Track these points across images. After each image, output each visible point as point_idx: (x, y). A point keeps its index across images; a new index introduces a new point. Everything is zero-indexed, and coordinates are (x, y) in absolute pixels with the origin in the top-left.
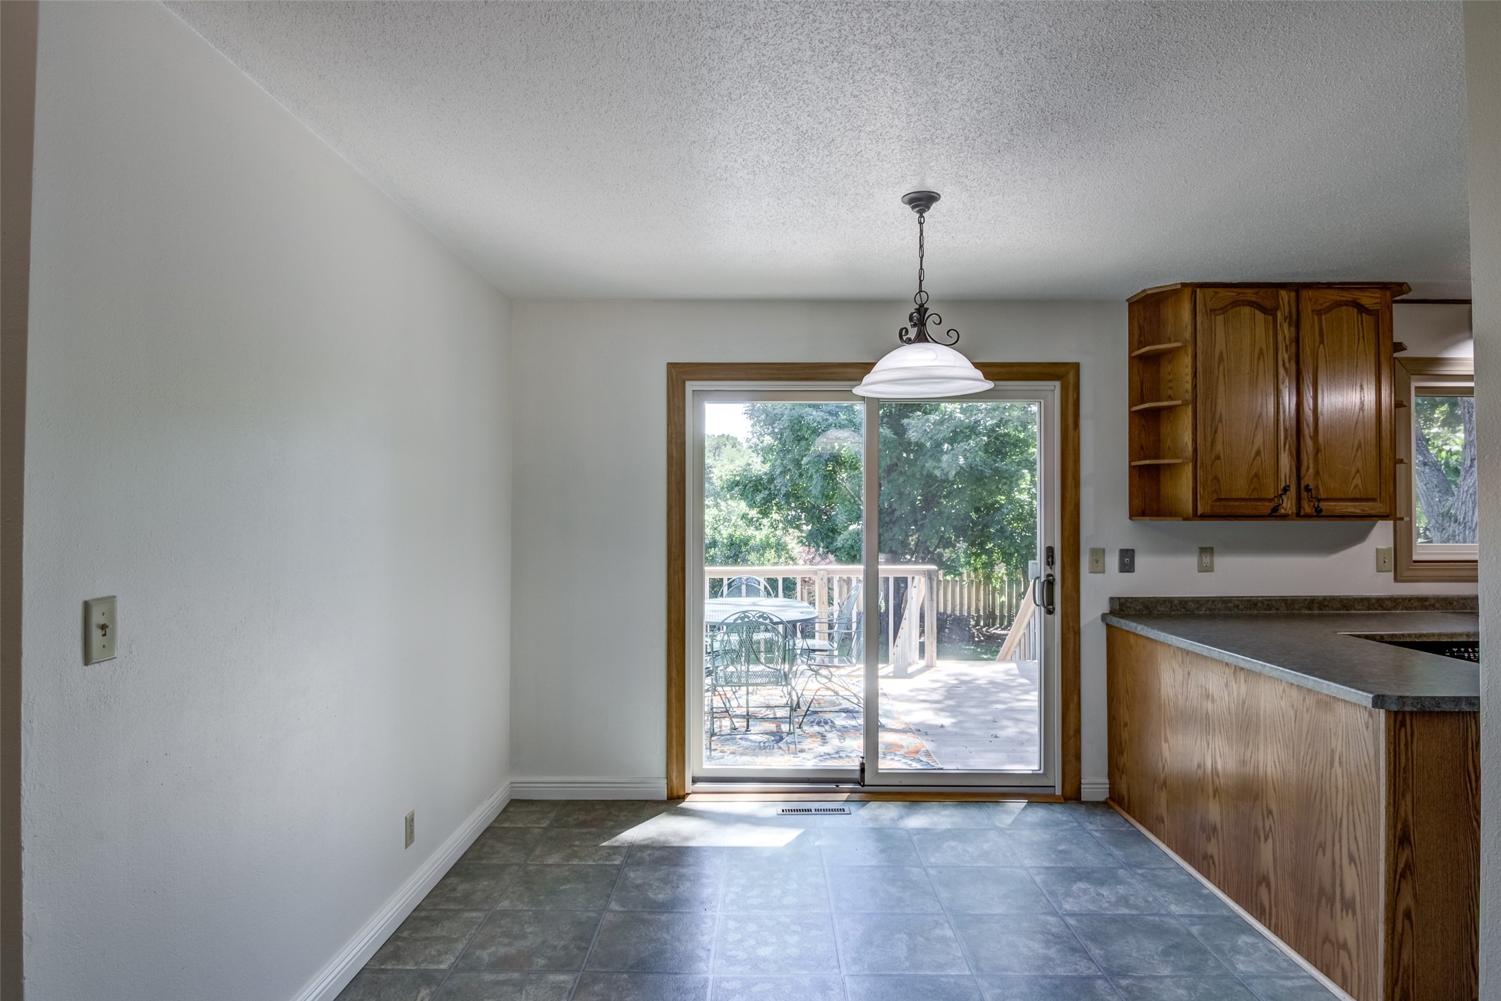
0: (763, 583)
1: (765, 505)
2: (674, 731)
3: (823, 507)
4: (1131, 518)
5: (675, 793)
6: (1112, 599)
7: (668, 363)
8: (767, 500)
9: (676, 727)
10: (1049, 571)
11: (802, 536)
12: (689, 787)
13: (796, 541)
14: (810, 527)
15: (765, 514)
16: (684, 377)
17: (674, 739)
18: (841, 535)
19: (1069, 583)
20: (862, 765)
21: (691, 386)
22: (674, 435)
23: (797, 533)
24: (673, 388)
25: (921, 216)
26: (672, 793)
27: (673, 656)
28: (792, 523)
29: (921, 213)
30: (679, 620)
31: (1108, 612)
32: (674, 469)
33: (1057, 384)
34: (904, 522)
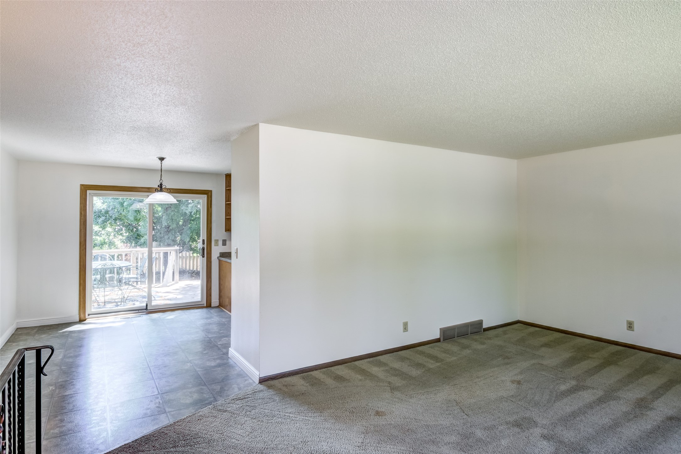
0: (108, 255)
1: (103, 223)
2: (82, 300)
3: (134, 225)
4: (225, 231)
5: (82, 319)
6: (220, 253)
7: (80, 185)
8: (104, 222)
9: (83, 298)
10: (203, 246)
11: (123, 239)
12: (87, 317)
13: (120, 242)
14: (127, 234)
15: (104, 228)
16: (87, 189)
17: (82, 302)
18: (144, 238)
19: (209, 249)
20: (147, 304)
21: (88, 192)
22: (82, 207)
23: (120, 237)
24: (82, 192)
25: (161, 162)
26: (81, 319)
27: (82, 276)
28: (119, 232)
29: (161, 161)
30: (84, 265)
31: (219, 256)
32: (82, 217)
33: (206, 196)
34: (173, 232)
